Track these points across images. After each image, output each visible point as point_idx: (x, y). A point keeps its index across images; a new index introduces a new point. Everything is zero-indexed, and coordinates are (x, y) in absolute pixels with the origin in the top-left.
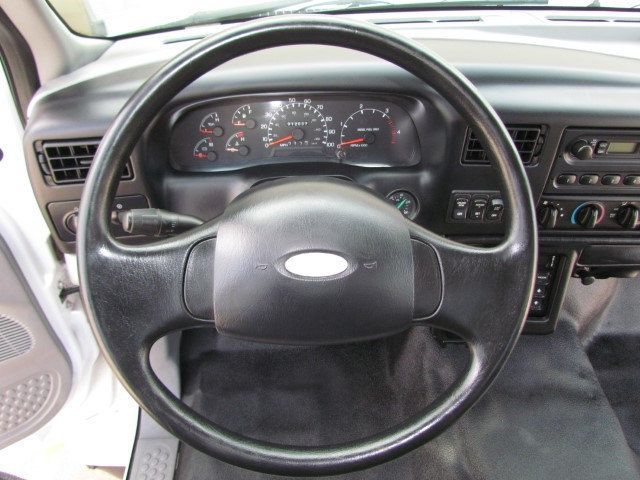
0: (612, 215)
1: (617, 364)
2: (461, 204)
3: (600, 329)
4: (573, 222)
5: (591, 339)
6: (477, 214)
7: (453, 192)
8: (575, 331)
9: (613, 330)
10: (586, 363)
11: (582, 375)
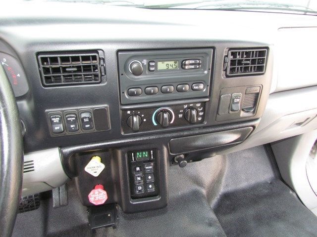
0: (180, 116)
1: (234, 209)
2: (56, 120)
3: (222, 190)
4: (155, 124)
5: (218, 197)
6: (72, 126)
7: (46, 111)
8: (203, 196)
9: (231, 188)
10: (212, 216)
11: (210, 225)
